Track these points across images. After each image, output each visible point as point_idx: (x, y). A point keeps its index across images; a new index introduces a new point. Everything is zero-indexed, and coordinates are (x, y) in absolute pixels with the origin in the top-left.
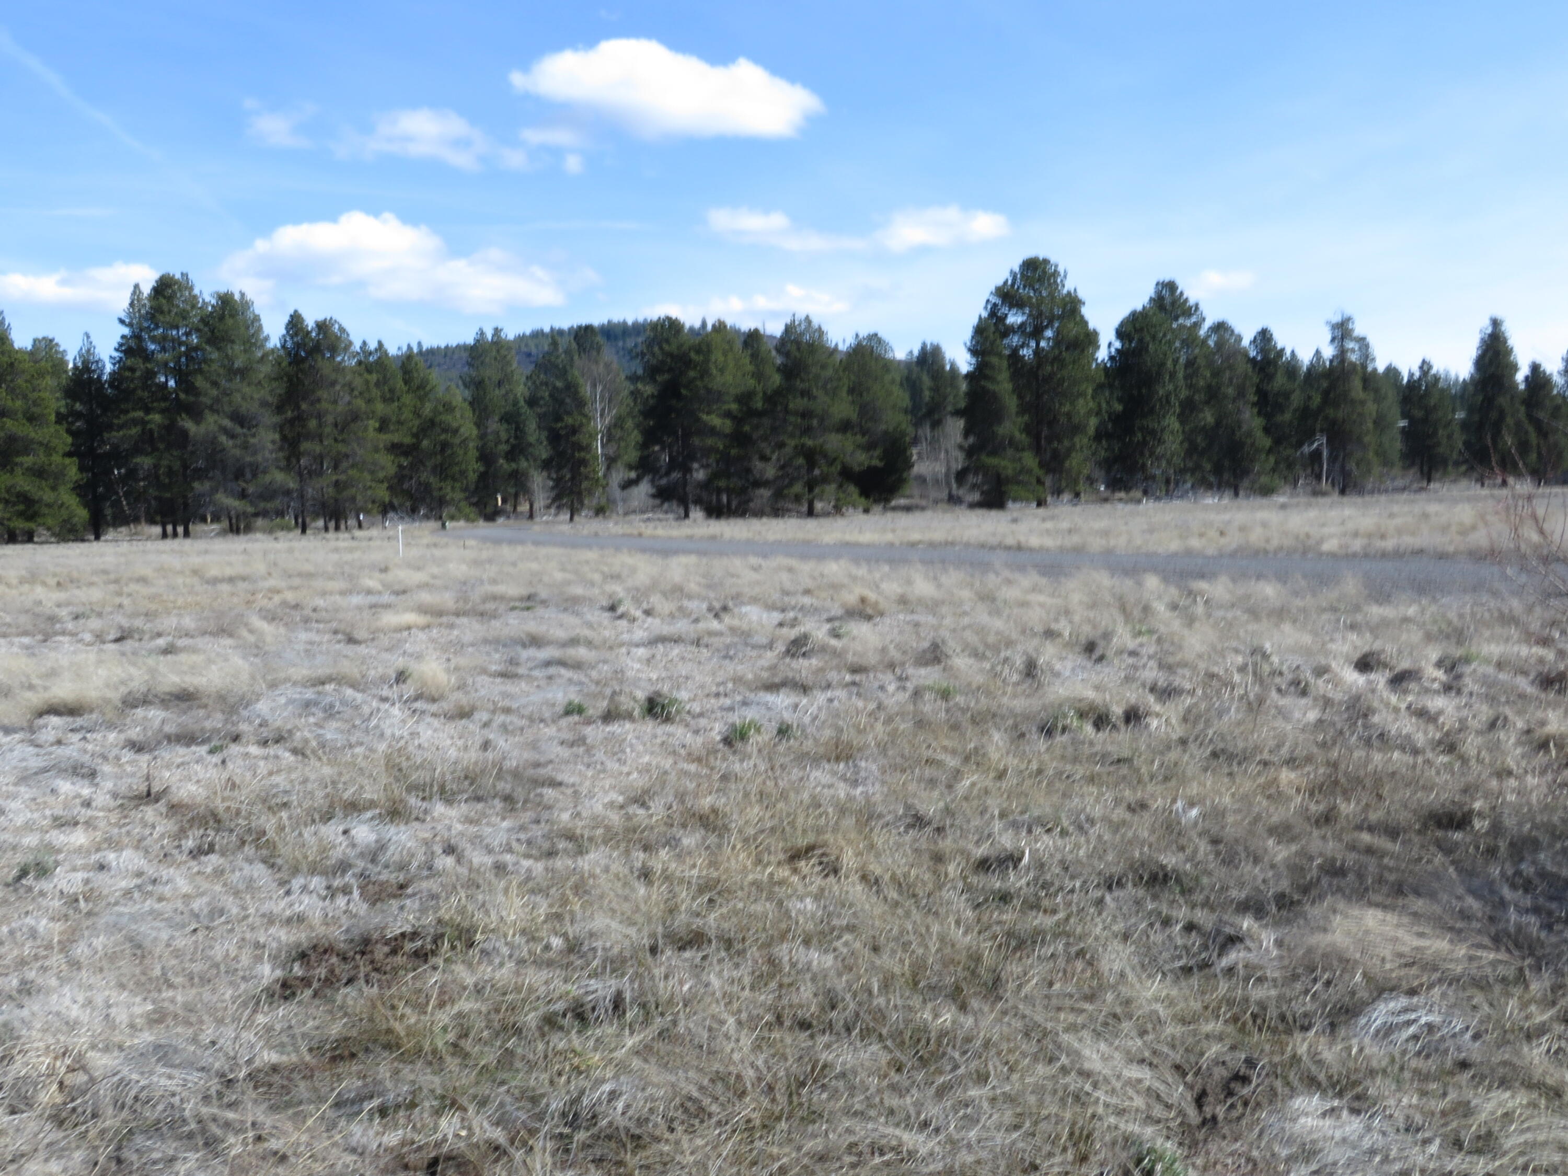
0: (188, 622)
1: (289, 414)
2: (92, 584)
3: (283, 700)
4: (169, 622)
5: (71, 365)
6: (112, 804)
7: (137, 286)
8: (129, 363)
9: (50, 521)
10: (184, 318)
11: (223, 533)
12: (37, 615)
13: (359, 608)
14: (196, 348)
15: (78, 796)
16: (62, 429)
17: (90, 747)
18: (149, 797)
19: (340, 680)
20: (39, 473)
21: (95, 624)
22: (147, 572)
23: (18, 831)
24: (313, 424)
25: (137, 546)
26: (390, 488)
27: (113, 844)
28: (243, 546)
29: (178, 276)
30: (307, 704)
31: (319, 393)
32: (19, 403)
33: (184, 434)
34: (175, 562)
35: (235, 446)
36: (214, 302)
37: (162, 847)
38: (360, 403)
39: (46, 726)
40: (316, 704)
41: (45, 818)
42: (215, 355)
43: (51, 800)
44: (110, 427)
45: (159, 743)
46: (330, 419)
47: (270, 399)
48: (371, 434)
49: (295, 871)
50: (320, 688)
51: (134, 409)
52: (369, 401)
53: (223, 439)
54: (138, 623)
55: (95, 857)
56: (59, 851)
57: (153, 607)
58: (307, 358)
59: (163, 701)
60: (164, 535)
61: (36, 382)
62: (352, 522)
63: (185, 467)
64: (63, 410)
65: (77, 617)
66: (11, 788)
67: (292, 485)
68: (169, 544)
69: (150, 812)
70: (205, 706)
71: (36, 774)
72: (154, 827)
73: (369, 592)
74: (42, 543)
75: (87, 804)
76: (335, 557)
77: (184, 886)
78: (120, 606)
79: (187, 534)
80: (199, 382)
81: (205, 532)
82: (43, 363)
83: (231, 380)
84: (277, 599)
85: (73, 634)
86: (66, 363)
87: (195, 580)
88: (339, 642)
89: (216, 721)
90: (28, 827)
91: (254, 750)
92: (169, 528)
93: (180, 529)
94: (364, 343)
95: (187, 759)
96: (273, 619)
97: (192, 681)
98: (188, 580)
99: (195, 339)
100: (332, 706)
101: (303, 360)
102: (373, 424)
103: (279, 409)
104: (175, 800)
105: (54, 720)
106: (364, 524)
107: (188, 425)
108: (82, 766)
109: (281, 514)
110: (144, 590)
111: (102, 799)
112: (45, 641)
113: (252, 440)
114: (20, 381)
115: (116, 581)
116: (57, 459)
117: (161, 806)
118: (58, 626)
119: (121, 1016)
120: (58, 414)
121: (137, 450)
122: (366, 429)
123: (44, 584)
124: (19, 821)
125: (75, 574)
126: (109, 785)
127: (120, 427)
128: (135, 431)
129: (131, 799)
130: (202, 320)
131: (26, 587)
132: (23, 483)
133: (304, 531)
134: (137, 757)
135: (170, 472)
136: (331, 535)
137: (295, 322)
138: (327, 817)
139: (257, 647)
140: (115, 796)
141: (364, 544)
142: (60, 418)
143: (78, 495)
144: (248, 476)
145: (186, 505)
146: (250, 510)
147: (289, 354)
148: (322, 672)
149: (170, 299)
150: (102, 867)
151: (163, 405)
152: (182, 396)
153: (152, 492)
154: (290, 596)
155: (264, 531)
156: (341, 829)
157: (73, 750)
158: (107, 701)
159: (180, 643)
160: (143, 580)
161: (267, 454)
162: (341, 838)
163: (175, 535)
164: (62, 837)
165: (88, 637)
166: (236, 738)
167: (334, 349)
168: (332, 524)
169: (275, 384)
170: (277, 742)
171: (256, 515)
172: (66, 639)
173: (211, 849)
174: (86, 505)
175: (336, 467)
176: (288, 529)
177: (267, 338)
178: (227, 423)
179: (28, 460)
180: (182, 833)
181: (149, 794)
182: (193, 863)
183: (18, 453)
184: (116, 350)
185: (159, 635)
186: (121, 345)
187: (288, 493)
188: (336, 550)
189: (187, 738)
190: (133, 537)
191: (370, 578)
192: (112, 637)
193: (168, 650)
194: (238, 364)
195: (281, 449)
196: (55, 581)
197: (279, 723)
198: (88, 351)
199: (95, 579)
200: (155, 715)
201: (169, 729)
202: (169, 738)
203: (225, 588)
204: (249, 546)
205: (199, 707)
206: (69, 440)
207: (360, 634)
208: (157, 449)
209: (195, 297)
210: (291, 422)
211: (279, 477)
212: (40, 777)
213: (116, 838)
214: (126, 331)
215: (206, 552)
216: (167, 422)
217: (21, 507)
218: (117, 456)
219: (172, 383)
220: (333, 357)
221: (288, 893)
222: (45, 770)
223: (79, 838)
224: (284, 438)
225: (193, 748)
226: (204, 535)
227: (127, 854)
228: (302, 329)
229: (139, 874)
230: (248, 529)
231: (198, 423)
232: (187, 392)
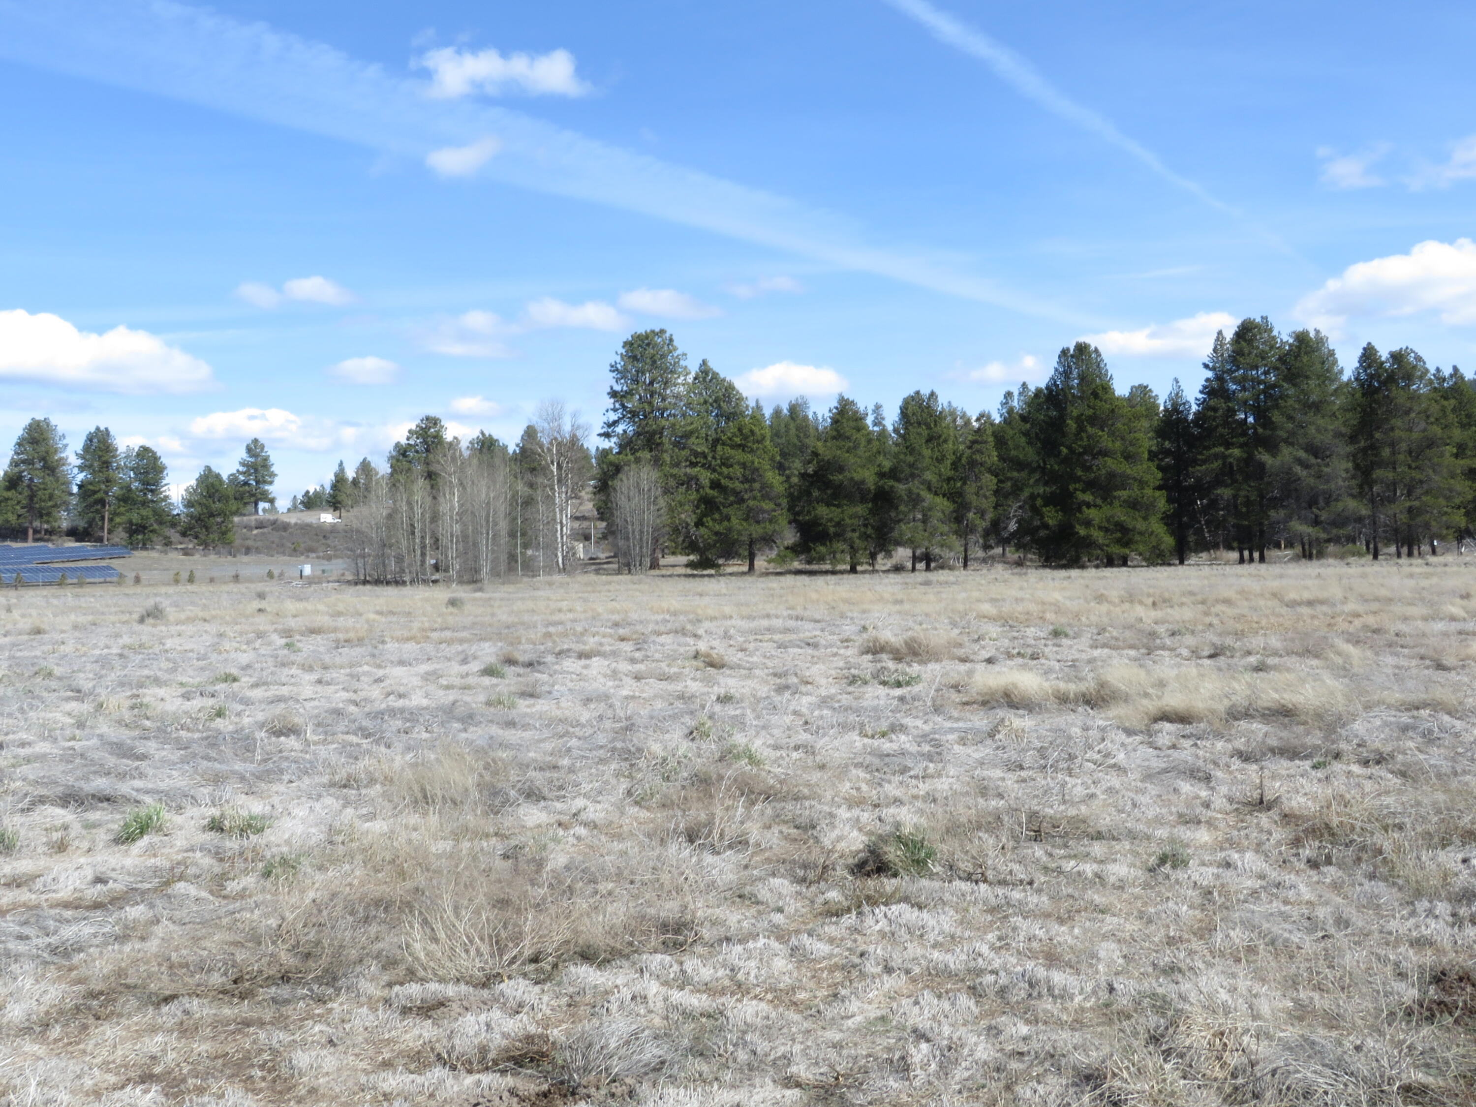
0: (1275, 642)
1: (1362, 444)
2: (1182, 604)
3: (1378, 722)
4: (1257, 642)
5: (1162, 408)
6: (1229, 808)
7: (1220, 333)
8: (1212, 403)
9: (1141, 548)
10: (1263, 358)
11: (1296, 558)
12: (1141, 631)
13: (1446, 634)
14: (1274, 386)
15: (1197, 797)
16: (1153, 466)
17: (1201, 753)
18: (1261, 804)
19: (1436, 706)
20: (1133, 505)
21: (1190, 640)
22: (1230, 594)
23: (1149, 823)
24: (1386, 452)
25: (1217, 570)
26: (1467, 514)
27: (1231, 843)
28: (1317, 570)
29: (1258, 320)
30: (1405, 729)
31: (1393, 421)
32: (1118, 444)
33: (1262, 466)
34: (1255, 586)
35: (1310, 475)
36: (1291, 341)
37: (1280, 853)
38: (1436, 430)
39: (1160, 731)
40: (1414, 728)
41: (1171, 814)
42: (1291, 392)
43: (1173, 798)
44: (1195, 462)
45: (1264, 754)
46: (1404, 446)
47: (1343, 430)
48: (1448, 459)
49: (1419, 894)
50: (1415, 713)
51: (1214, 446)
52: (1446, 427)
53: (1298, 469)
54: (1229, 641)
55: (1220, 855)
56: (1188, 846)
57: (1239, 627)
58: (1379, 388)
59: (1263, 715)
60: (1242, 561)
61: (1132, 425)
62: (1425, 548)
63: (1262, 496)
64: (1154, 448)
65: (1173, 634)
66: (1139, 784)
67: (1364, 512)
68: (1246, 569)
69: (1264, 819)
70: (1305, 723)
71: (1159, 773)
72: (1270, 833)
73: (1453, 619)
74: (1134, 567)
75: (1207, 805)
76: (1411, 583)
77: (1306, 893)
78: (1210, 625)
79: (1262, 559)
80: (1276, 417)
81: (1278, 557)
82: (1138, 408)
83: (1306, 414)
84: (1357, 623)
85: (1172, 650)
86: (1158, 406)
87: (1276, 603)
88: (1427, 668)
89: (1315, 739)
90: (1158, 821)
91: (1356, 768)
92: (1246, 553)
93: (1256, 555)
94: (1438, 370)
95: (1292, 772)
96: (1358, 642)
97: (1289, 698)
98: (1269, 603)
99: (1273, 378)
100: (1431, 732)
101: (1377, 390)
102: (1451, 449)
103: (1353, 439)
104: (1287, 810)
105: (1167, 726)
106: (1437, 550)
107: (1265, 458)
108: (1198, 770)
109: (1352, 540)
110: (1230, 611)
111: (1219, 802)
112: (1149, 654)
113: (1326, 470)
114: (1119, 425)
115: (1203, 602)
116: (1148, 491)
117: (1274, 814)
118: (1158, 641)
119: (1265, 1008)
120: (1150, 452)
121: (1218, 482)
122: (1442, 456)
123: (1141, 603)
124: (1150, 814)
125: (1166, 595)
126: (1224, 790)
127: (1204, 462)
128: (1216, 465)
129: (1245, 804)
130: (1280, 359)
131: (1127, 606)
132: (1121, 514)
133: (1375, 557)
134: (1244, 765)
135: (1248, 503)
136: (1404, 560)
137: (1368, 355)
138: (1445, 844)
139: (1345, 669)
140: (1231, 800)
141: (1440, 569)
142: (1152, 456)
143: (1166, 524)
144: (1321, 503)
145: (1262, 532)
146: (1323, 536)
147: (1362, 386)
148: (1412, 697)
149: (1250, 342)
150: (1228, 865)
151: (1242, 440)
152: (1260, 430)
153: (1232, 521)
154: (1371, 620)
155: (1335, 556)
156: (1460, 856)
157: (1186, 754)
158: (1213, 712)
159: (1270, 661)
160: (1227, 602)
161: (1341, 483)
162: (1461, 866)
163: (1251, 560)
164: (1188, 833)
165: (1185, 652)
166: (1337, 756)
167: (1409, 377)
168: (1405, 550)
169: (1349, 415)
170: (1378, 762)
171: (1329, 541)
172: (1166, 653)
173: (1329, 861)
174: (1172, 533)
175: (1409, 494)
176: (1360, 555)
177: (1341, 371)
178: (1302, 454)
179: (1124, 494)
180: (1297, 842)
181: (1261, 802)
182: (1313, 873)
183: (1117, 488)
184: (1201, 392)
185: (1249, 653)
186: (1205, 387)
187: (1360, 520)
188: (1411, 576)
189: (1291, 753)
190: (1212, 562)
191: (1453, 604)
192: (1206, 653)
193: (1259, 668)
194: (1314, 398)
195: (1353, 477)
196: (1151, 600)
197: (1377, 745)
198: (1177, 394)
199: (1184, 600)
200: (1258, 728)
201: (1273, 742)
202: (1272, 750)
203: (1305, 610)
204: (1322, 570)
205: (1298, 724)
206: (1160, 475)
207: (1449, 661)
208: (1236, 481)
209: (1274, 338)
210: (1364, 450)
211: (1352, 504)
212: (1163, 777)
213: (1236, 839)
214: (1210, 374)
215: (1281, 576)
216: (1245, 455)
217: (1119, 535)
218: (1202, 489)
219: (1251, 420)
220: (1408, 386)
221: (1413, 913)
222: (1166, 771)
223: (1203, 836)
224: (1357, 467)
225: (1297, 762)
226: (1279, 560)
227: (1249, 855)
228: (1375, 361)
229: (1262, 877)
230: (1321, 555)
231: (1274, 456)
232: (1264, 426)
